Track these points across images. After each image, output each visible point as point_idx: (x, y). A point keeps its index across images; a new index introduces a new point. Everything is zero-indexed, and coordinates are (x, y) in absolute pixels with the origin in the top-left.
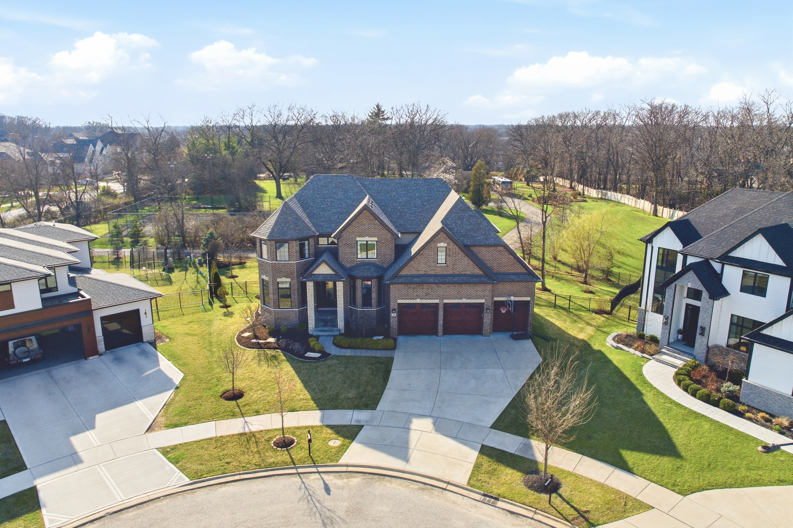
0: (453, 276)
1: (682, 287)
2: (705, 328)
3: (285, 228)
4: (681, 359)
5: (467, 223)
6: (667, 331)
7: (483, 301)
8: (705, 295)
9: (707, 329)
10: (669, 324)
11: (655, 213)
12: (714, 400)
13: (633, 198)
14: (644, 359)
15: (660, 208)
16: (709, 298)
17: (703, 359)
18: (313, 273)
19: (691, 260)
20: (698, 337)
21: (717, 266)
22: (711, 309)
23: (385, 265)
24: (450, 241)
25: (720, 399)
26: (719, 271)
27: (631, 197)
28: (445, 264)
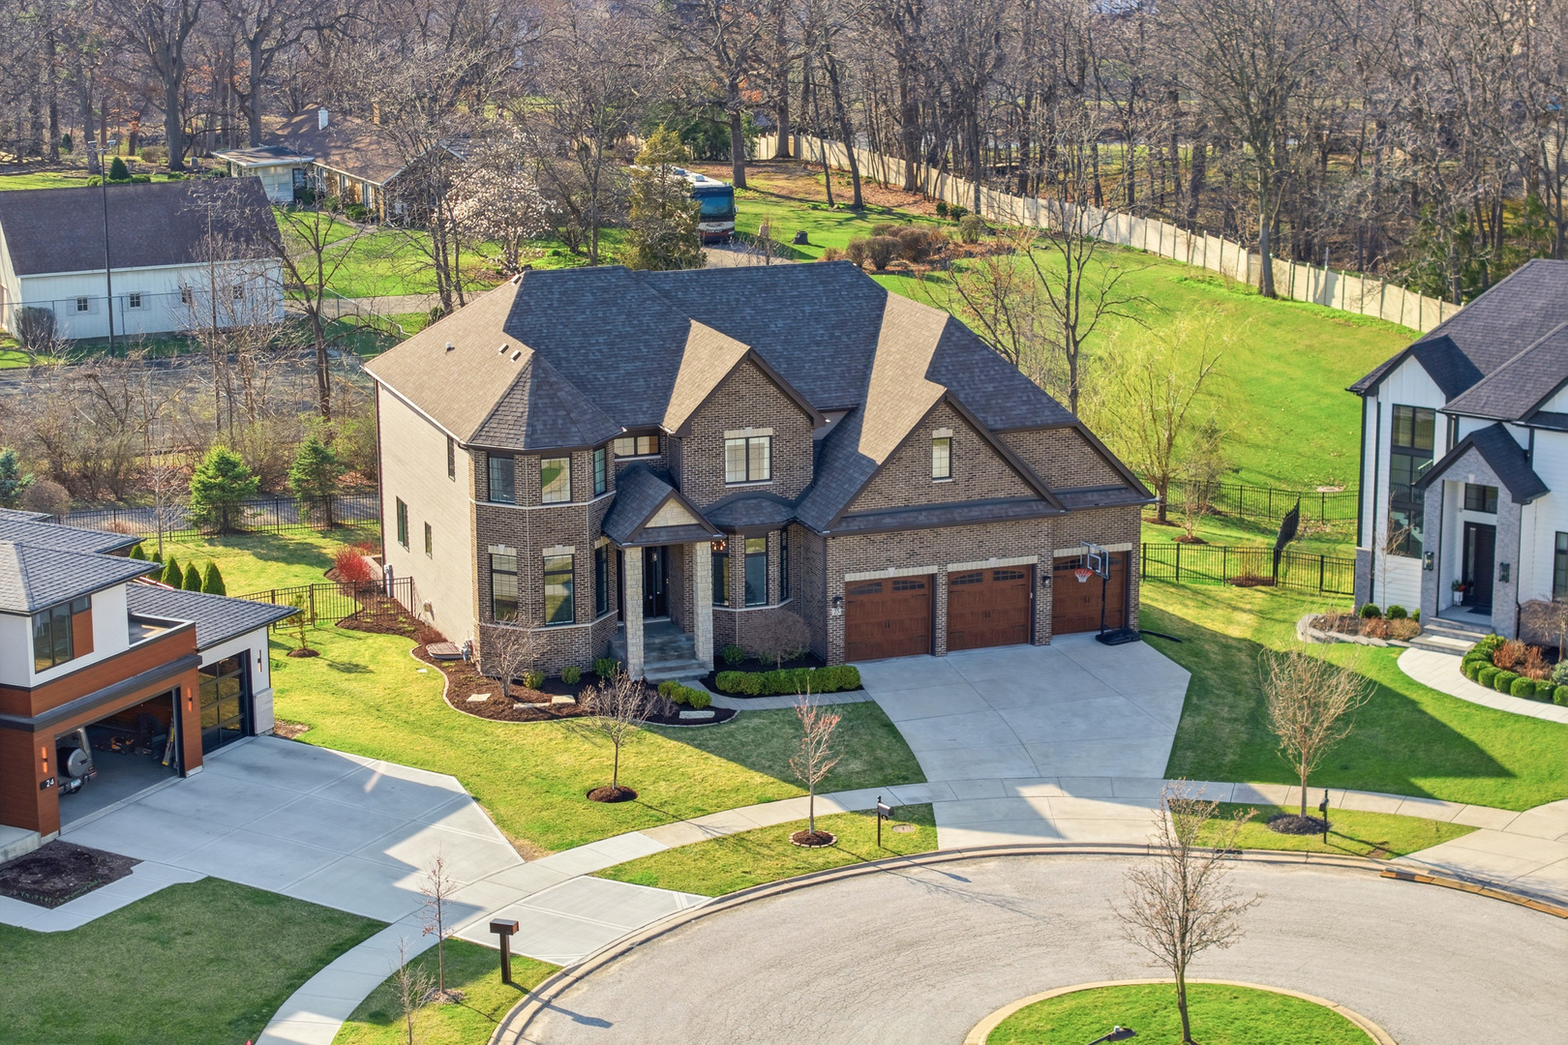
0: (969, 505)
1: (1455, 485)
2: (1508, 565)
3: (560, 421)
4: (1467, 638)
5: (983, 377)
6: (1433, 585)
7: (1033, 560)
8: (1504, 495)
9: (1513, 567)
10: (1436, 567)
11: (1268, 288)
12: (1543, 690)
13: (1179, 231)
14: (1393, 649)
15: (1282, 267)
16: (1513, 501)
17: (1512, 630)
18: (648, 526)
19: (1467, 427)
20: (1497, 584)
21: (1519, 435)
22: (1517, 523)
23: (792, 496)
24: (958, 422)
25: (1553, 688)
26: (1525, 446)
27: (1168, 229)
28: (950, 477)
